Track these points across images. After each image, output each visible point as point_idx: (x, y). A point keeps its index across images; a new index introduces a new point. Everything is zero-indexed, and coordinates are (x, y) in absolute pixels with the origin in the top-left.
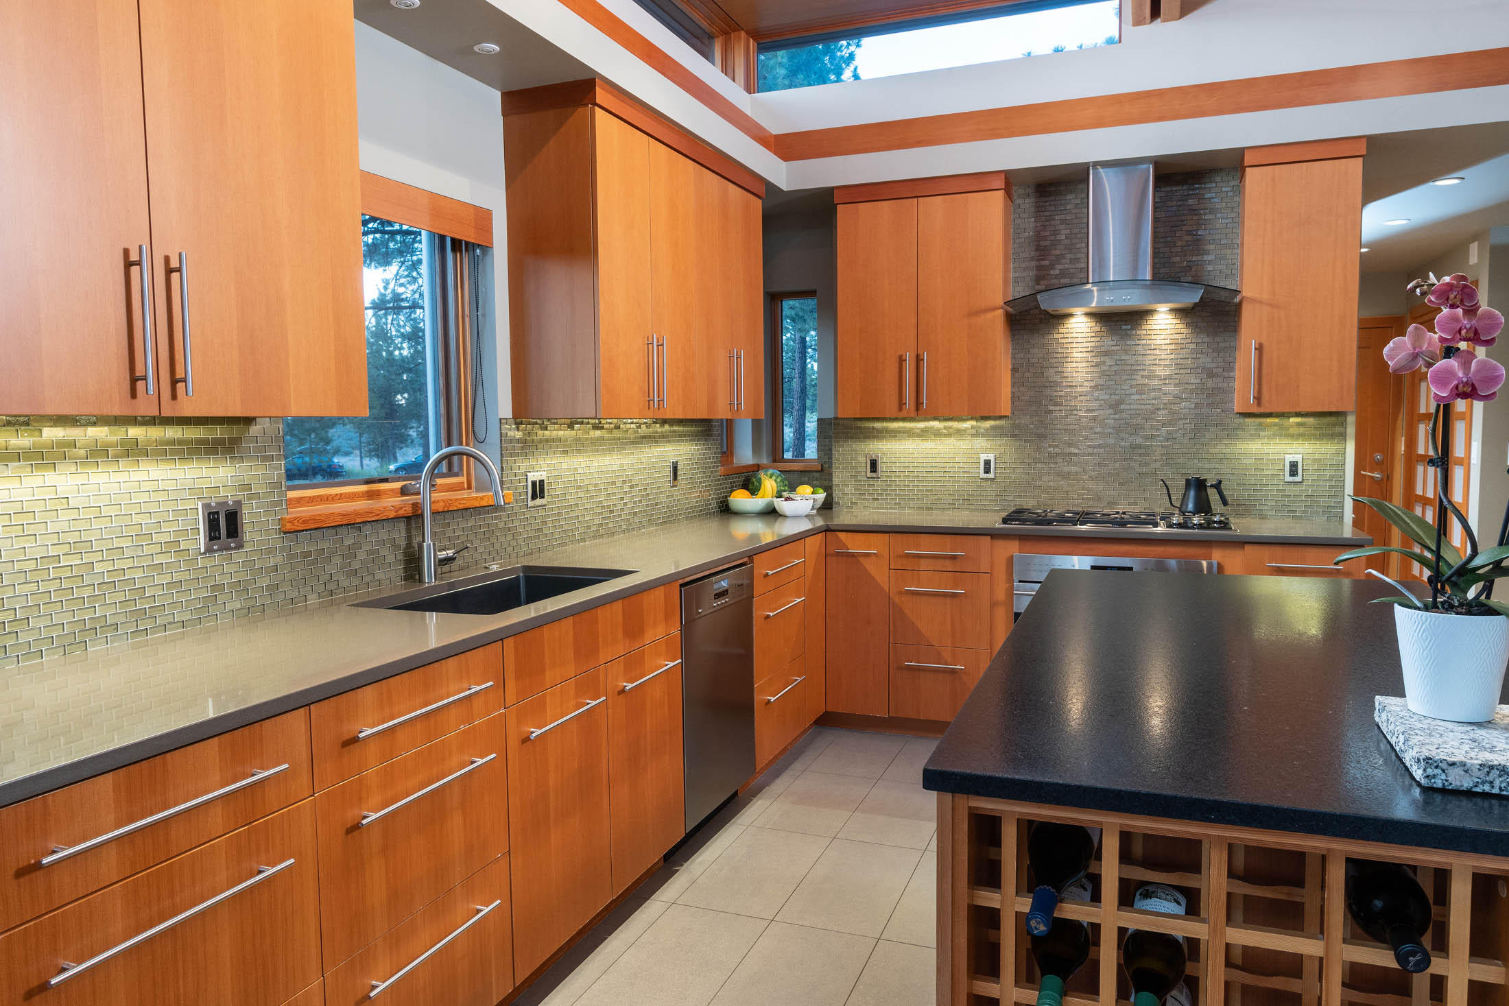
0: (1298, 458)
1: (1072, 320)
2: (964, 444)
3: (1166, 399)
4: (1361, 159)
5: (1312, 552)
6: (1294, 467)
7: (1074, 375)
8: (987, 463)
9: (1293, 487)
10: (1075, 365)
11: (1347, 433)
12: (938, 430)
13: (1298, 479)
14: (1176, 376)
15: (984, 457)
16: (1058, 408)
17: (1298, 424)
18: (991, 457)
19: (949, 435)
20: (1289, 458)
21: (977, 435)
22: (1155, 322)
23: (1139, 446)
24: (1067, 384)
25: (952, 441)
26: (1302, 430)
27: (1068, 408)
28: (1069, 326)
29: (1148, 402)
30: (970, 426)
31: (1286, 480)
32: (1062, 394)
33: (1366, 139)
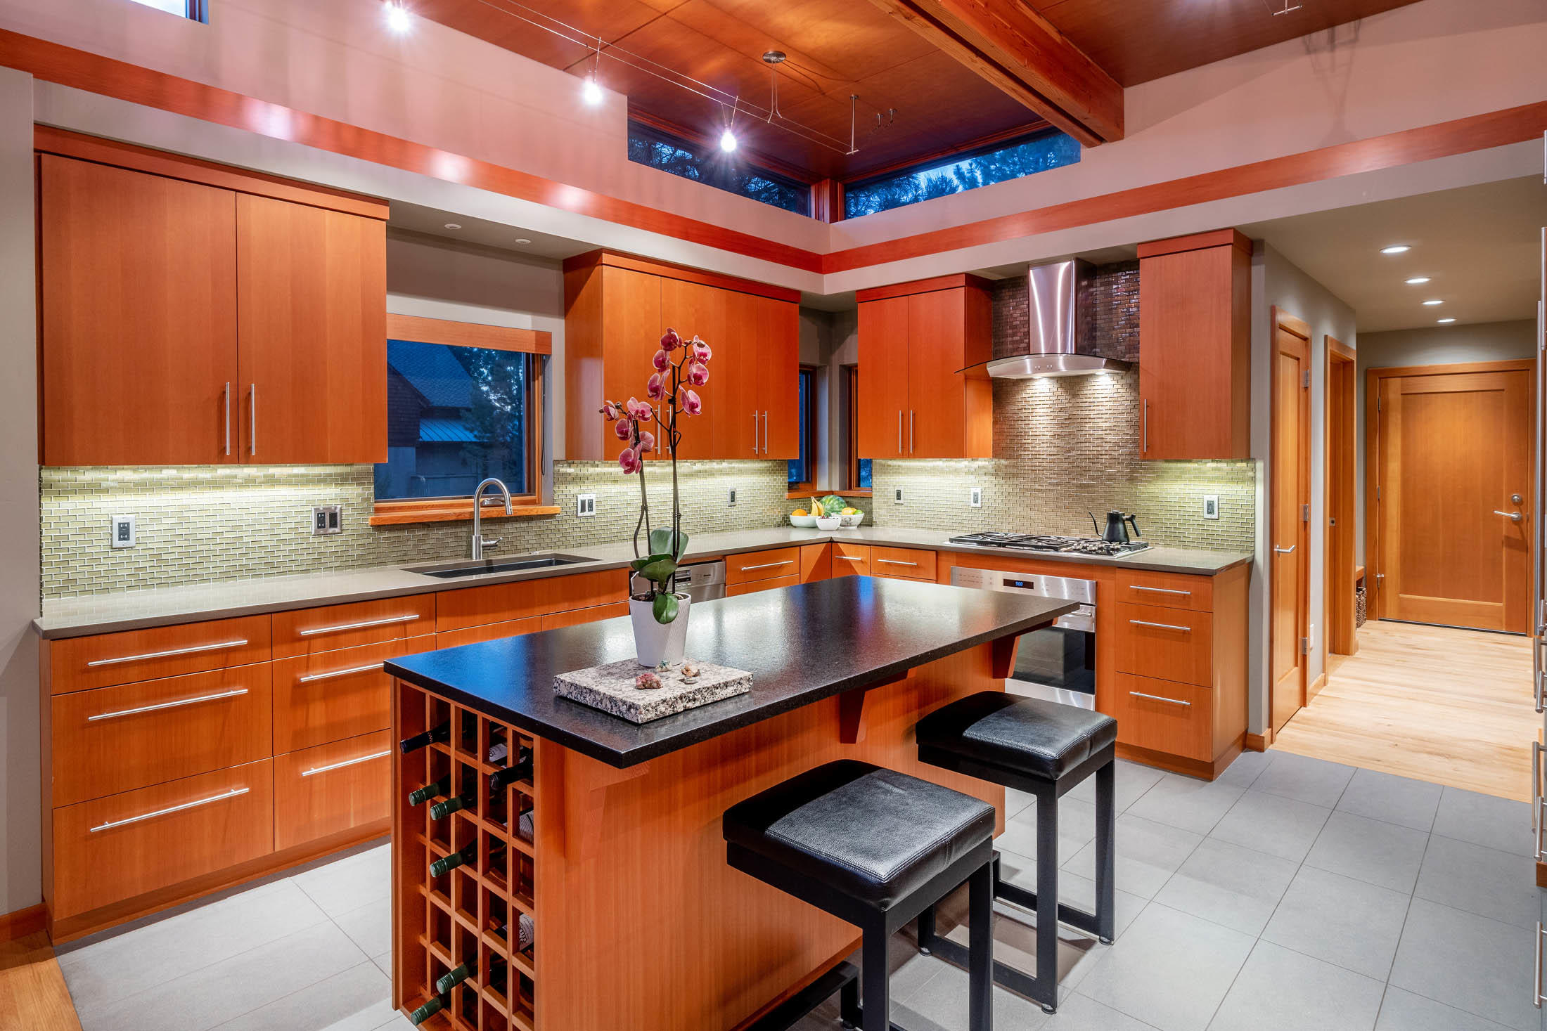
0: (1214, 498)
1: (1036, 383)
2: (960, 480)
3: (1107, 446)
4: (1230, 246)
5: (1168, 579)
6: (1210, 505)
7: (1038, 426)
8: (976, 495)
9: (1210, 523)
10: (1038, 418)
11: (1257, 477)
12: (942, 468)
13: (1215, 516)
14: (1115, 428)
15: (973, 490)
16: (1026, 453)
17: (1214, 469)
18: (978, 490)
19: (950, 472)
20: (1207, 498)
21: (969, 473)
22: (1098, 383)
23: (1088, 486)
24: (1033, 434)
25: (952, 477)
26: (1217, 474)
27: (1034, 453)
28: (1034, 387)
29: (1094, 449)
30: (964, 466)
31: (1205, 517)
32: (1030, 441)
33: (1232, 230)
